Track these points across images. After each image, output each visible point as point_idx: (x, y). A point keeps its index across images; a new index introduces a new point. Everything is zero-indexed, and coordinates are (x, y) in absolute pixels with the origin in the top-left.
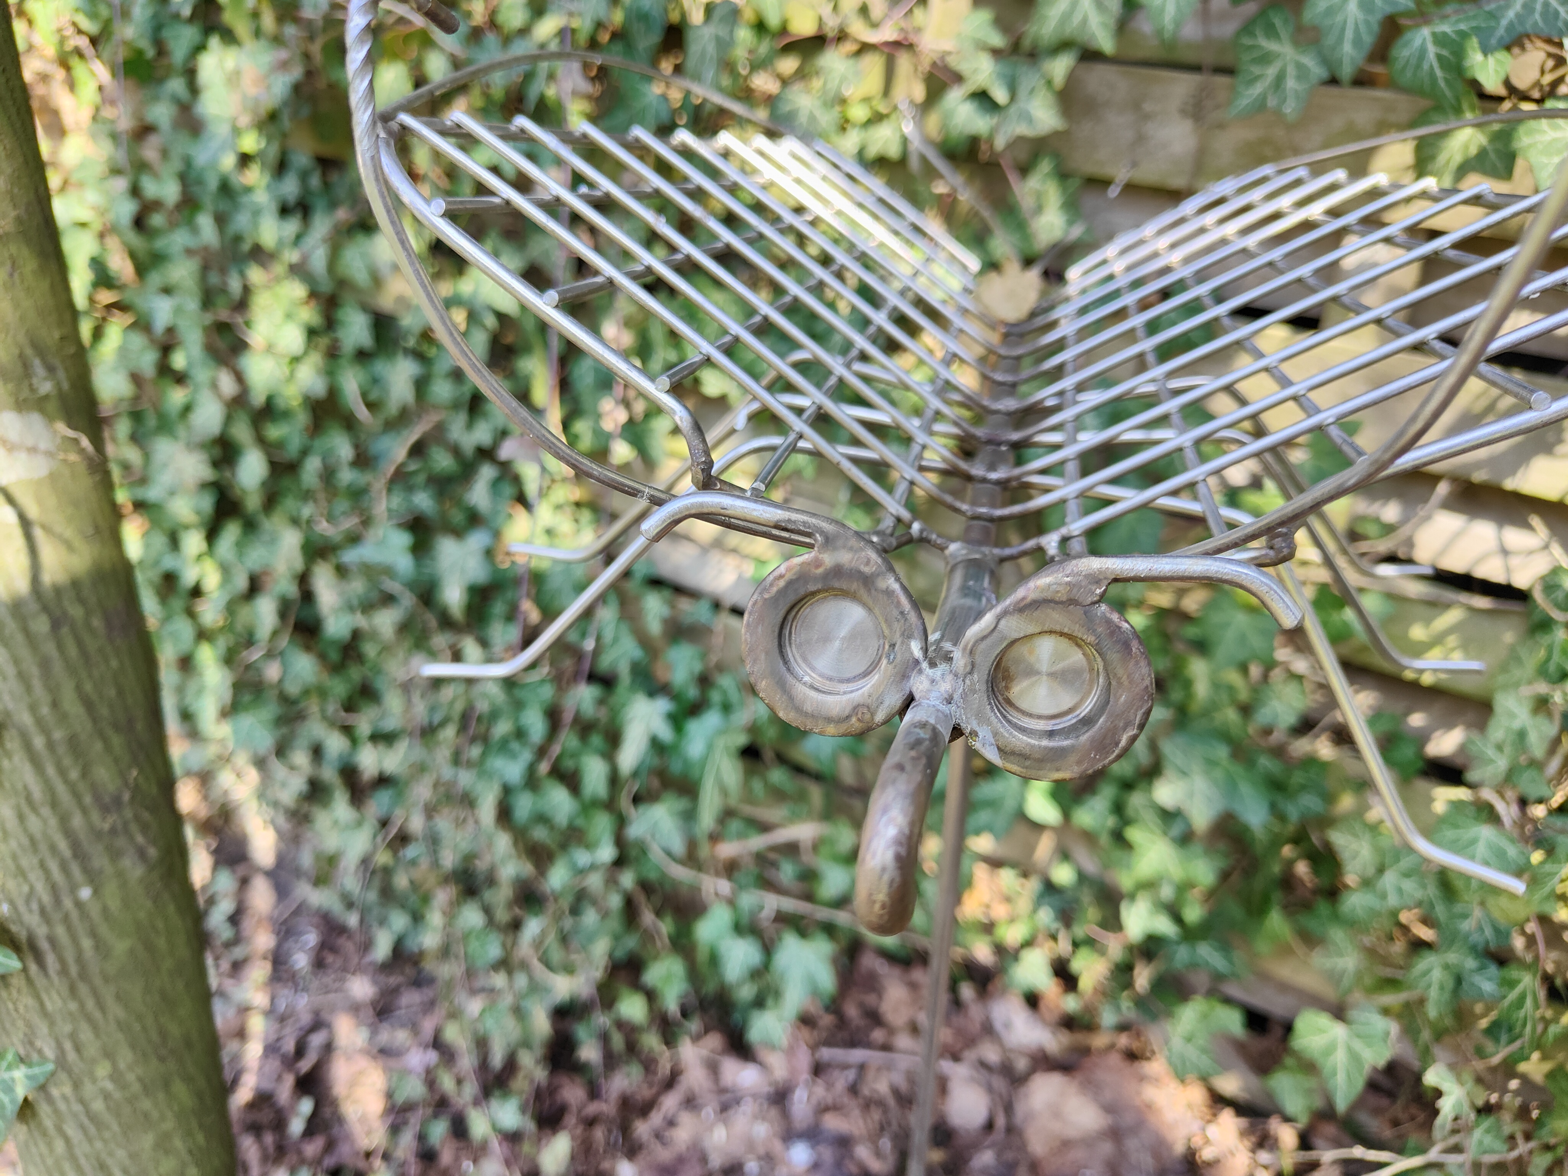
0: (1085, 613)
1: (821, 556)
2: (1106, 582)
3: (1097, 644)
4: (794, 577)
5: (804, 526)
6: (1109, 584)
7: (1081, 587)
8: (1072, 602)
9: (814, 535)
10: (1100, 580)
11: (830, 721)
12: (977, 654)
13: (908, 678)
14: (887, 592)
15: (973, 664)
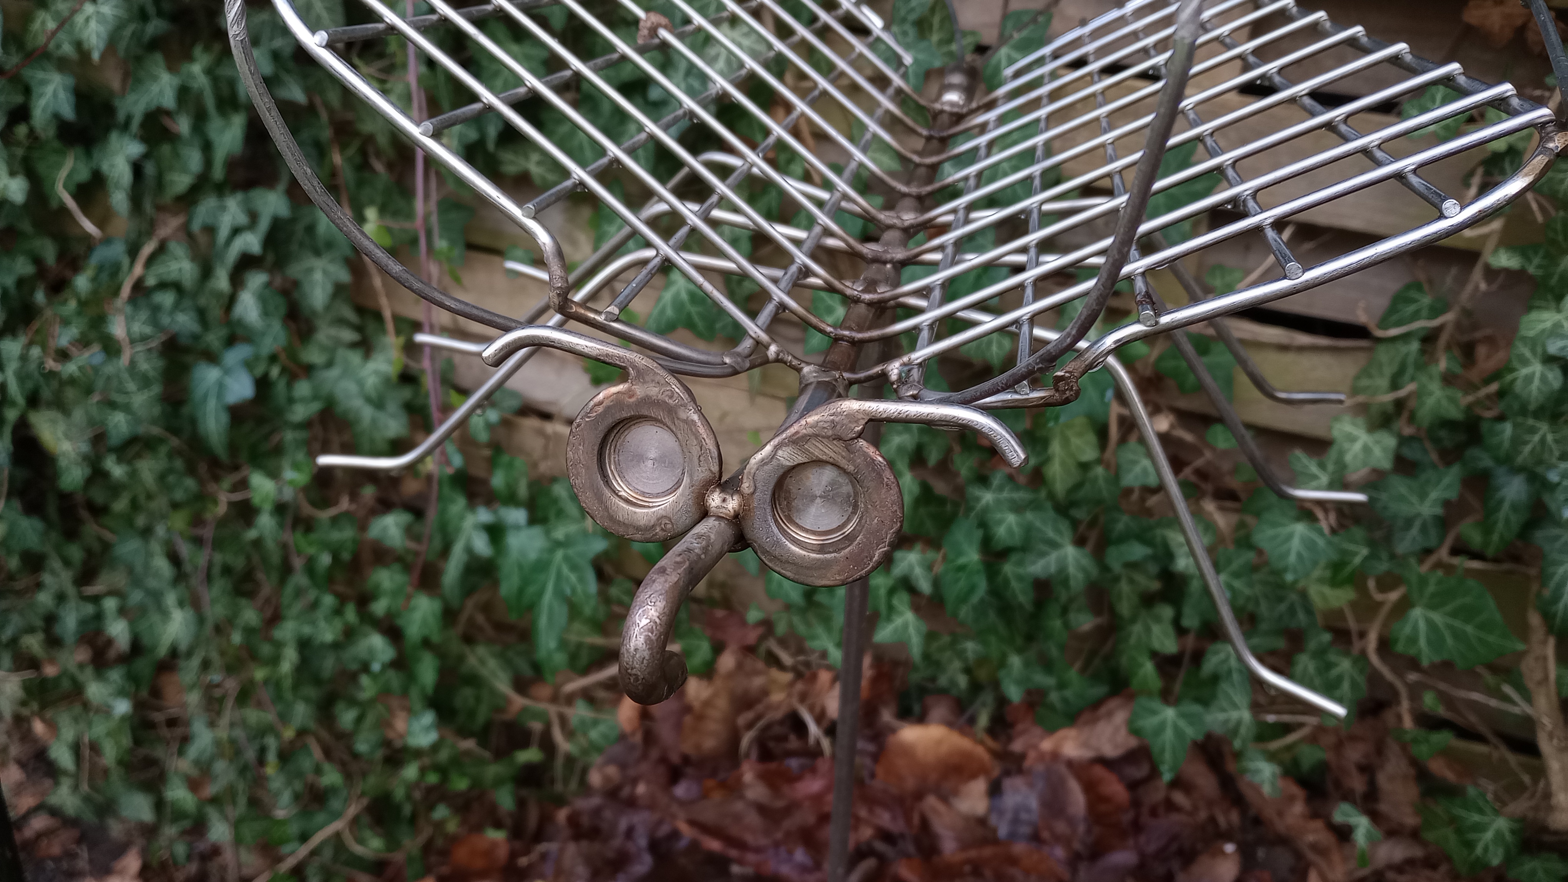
0: (847, 446)
1: (634, 387)
2: (863, 422)
4: (611, 404)
5: (620, 361)
6: (867, 423)
7: (843, 425)
8: (836, 436)
9: (628, 369)
10: (859, 419)
11: (638, 529)
12: (758, 478)
13: (704, 496)
14: (687, 422)
15: (756, 487)
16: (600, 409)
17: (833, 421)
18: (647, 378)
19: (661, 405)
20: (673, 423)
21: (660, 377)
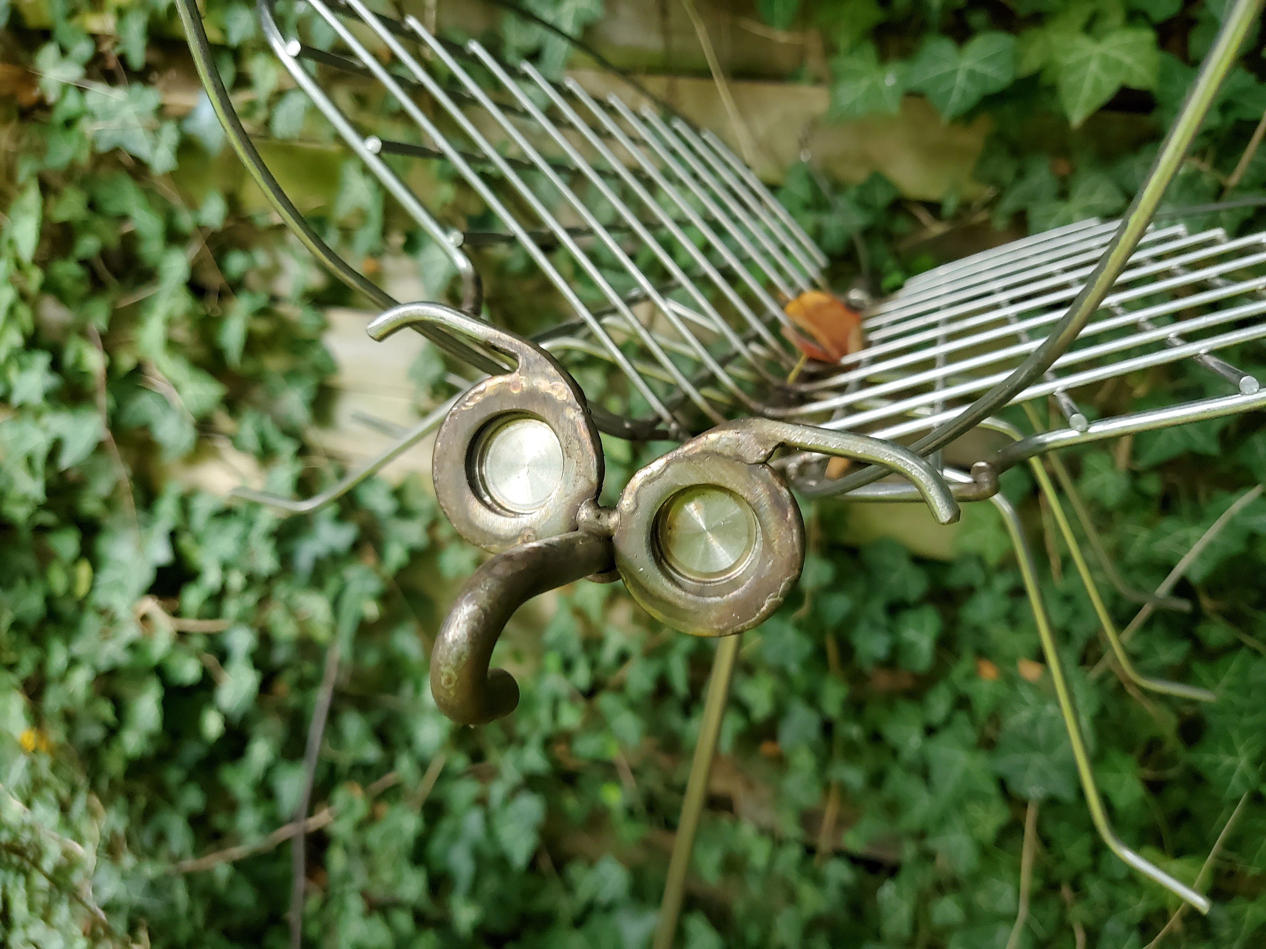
0: (750, 471)
1: (521, 377)
2: (774, 445)
3: (755, 504)
4: (492, 393)
5: (511, 347)
6: (776, 447)
7: (749, 445)
8: (739, 458)
9: (517, 356)
10: (770, 441)
11: (497, 539)
12: (641, 496)
13: (577, 509)
14: (572, 422)
15: (637, 505)
18: (537, 369)
19: (546, 399)
20: (557, 421)
21: (551, 369)
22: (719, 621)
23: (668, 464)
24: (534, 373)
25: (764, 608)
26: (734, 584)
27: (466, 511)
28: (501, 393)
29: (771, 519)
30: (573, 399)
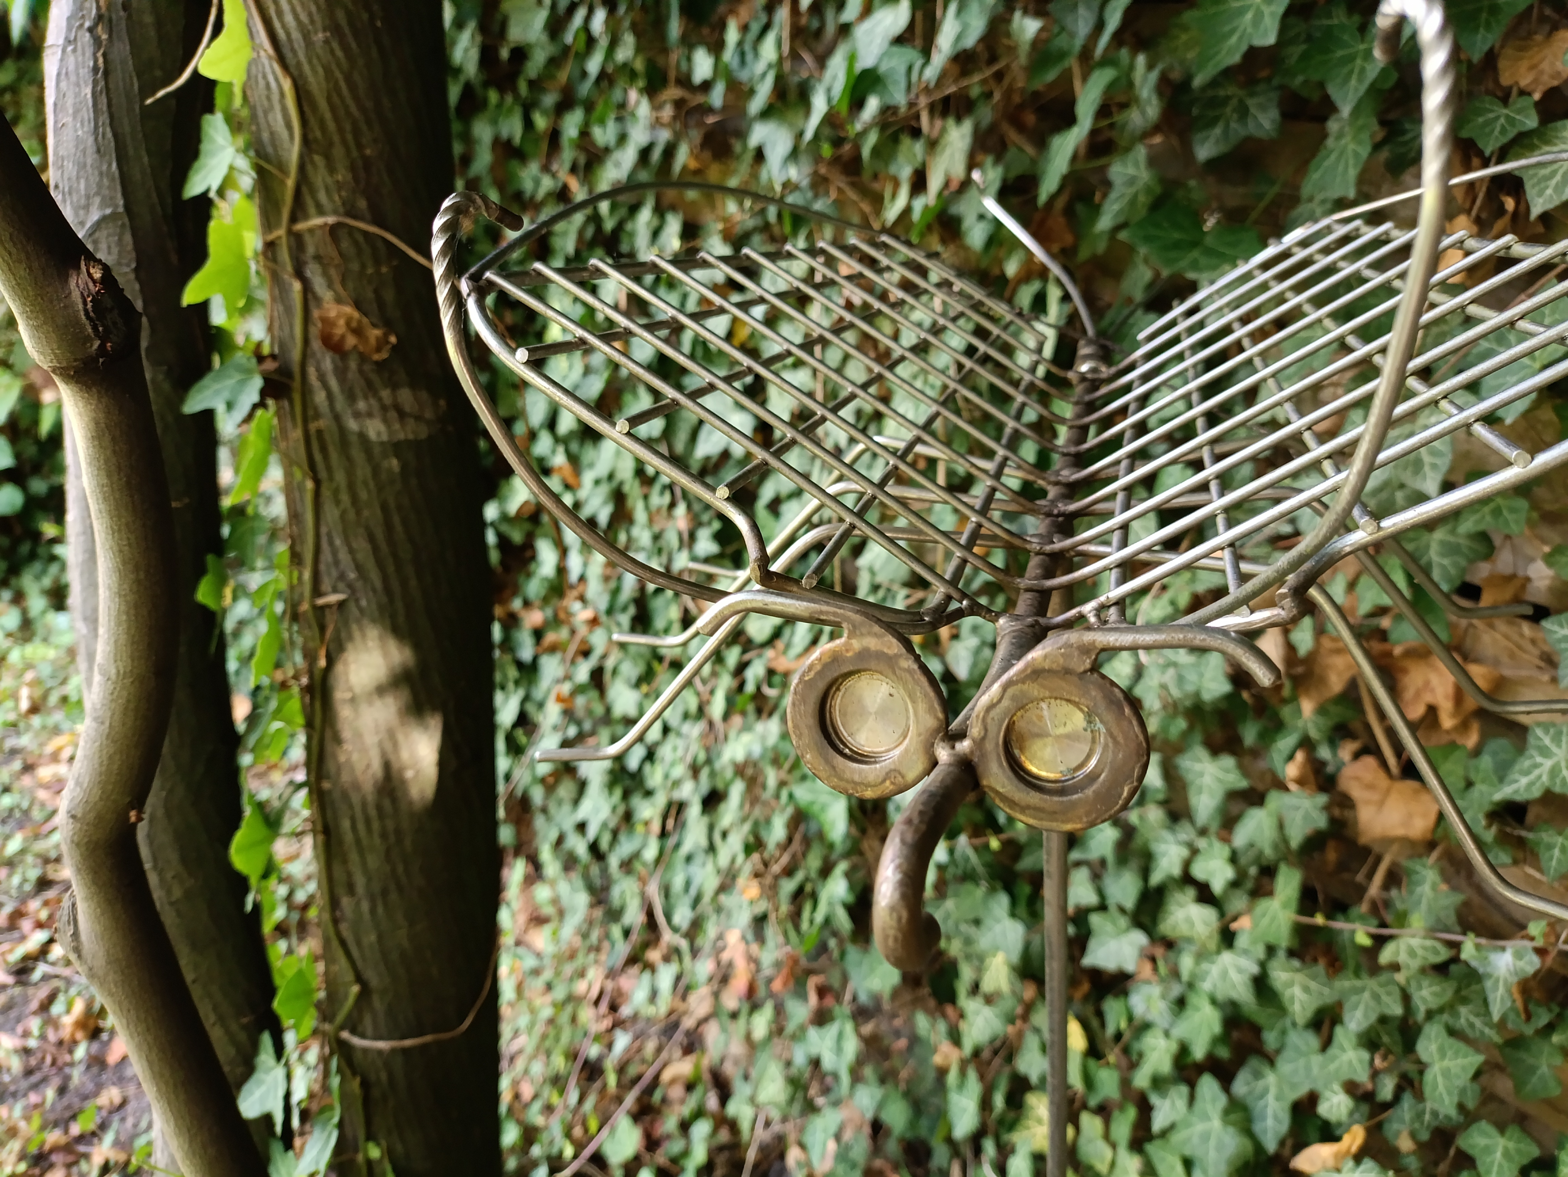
0: (1080, 679)
1: (850, 639)
2: (1096, 652)
4: (828, 662)
5: (834, 616)
7: (1074, 658)
8: (1067, 671)
9: (843, 624)
11: (868, 785)
12: (989, 721)
13: (932, 745)
14: (909, 671)
15: (986, 730)
16: (818, 667)
17: (1062, 655)
18: (864, 631)
19: (880, 656)
20: (894, 673)
21: (876, 628)
22: (1087, 814)
23: (1005, 688)
24: (862, 635)
25: (1125, 794)
26: (1092, 777)
27: (834, 768)
28: (835, 658)
29: (1109, 717)
30: (904, 651)
